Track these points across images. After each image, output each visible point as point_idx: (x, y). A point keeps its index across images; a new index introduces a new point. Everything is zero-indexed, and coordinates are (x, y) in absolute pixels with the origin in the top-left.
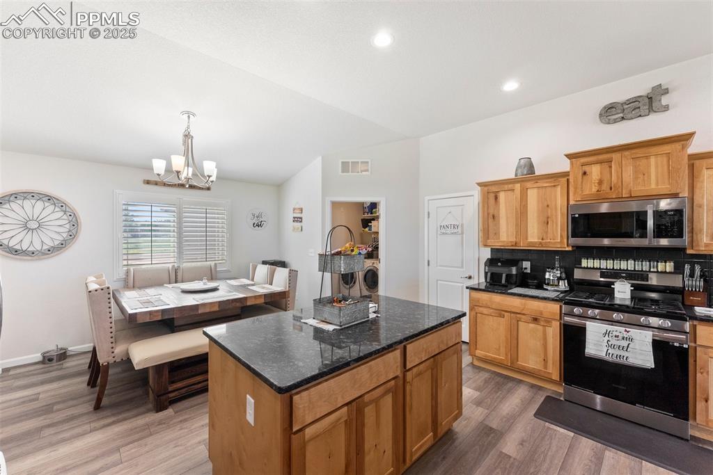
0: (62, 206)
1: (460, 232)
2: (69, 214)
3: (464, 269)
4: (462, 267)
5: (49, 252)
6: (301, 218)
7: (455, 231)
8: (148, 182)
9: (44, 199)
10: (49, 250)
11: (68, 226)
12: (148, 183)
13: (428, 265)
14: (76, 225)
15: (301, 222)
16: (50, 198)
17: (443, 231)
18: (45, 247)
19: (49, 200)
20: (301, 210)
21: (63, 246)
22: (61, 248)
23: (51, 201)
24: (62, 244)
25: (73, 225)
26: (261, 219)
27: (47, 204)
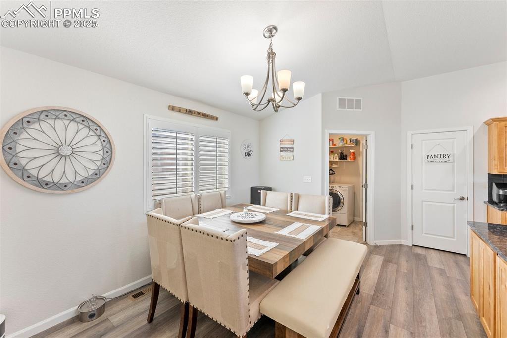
0: (96, 129)
1: (451, 161)
2: (103, 139)
3: (455, 192)
4: (453, 190)
5: (83, 184)
6: (293, 148)
7: (447, 159)
8: (172, 108)
9: (77, 120)
10: (83, 182)
11: (101, 153)
12: (173, 110)
13: (412, 189)
14: (110, 152)
15: (293, 152)
16: (85, 119)
17: (432, 160)
18: (79, 178)
19: (83, 121)
20: (293, 141)
21: (97, 176)
22: (95, 180)
23: (84, 123)
24: (96, 174)
25: (107, 152)
26: (250, 150)
27: (81, 126)
